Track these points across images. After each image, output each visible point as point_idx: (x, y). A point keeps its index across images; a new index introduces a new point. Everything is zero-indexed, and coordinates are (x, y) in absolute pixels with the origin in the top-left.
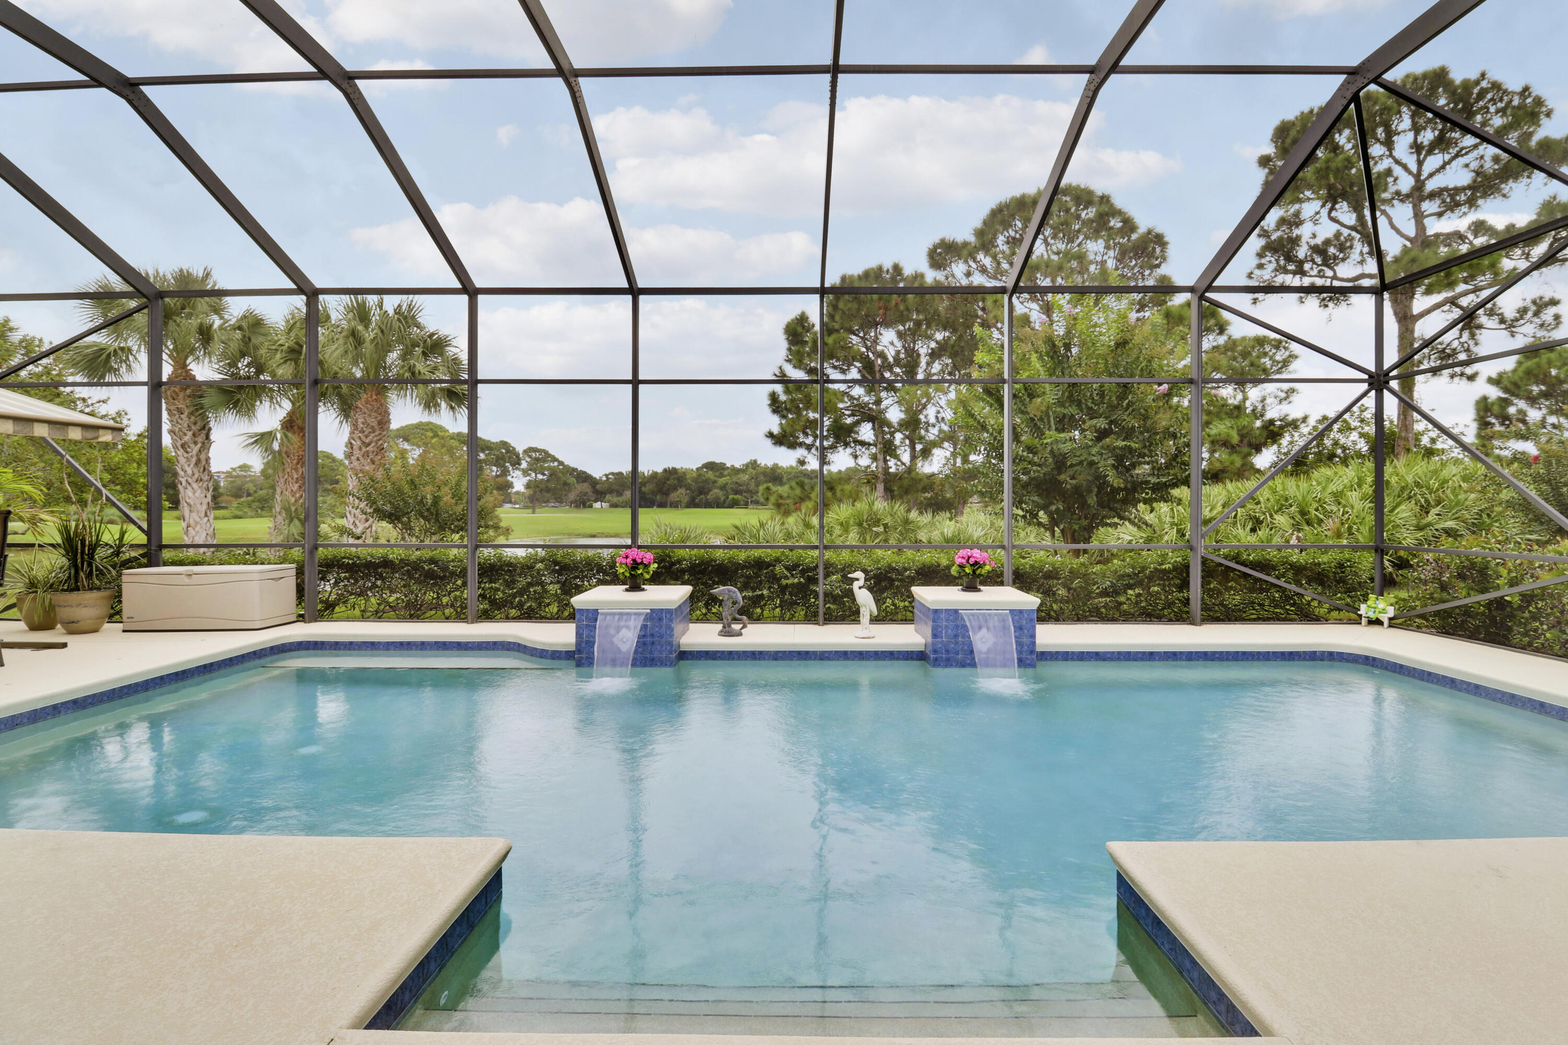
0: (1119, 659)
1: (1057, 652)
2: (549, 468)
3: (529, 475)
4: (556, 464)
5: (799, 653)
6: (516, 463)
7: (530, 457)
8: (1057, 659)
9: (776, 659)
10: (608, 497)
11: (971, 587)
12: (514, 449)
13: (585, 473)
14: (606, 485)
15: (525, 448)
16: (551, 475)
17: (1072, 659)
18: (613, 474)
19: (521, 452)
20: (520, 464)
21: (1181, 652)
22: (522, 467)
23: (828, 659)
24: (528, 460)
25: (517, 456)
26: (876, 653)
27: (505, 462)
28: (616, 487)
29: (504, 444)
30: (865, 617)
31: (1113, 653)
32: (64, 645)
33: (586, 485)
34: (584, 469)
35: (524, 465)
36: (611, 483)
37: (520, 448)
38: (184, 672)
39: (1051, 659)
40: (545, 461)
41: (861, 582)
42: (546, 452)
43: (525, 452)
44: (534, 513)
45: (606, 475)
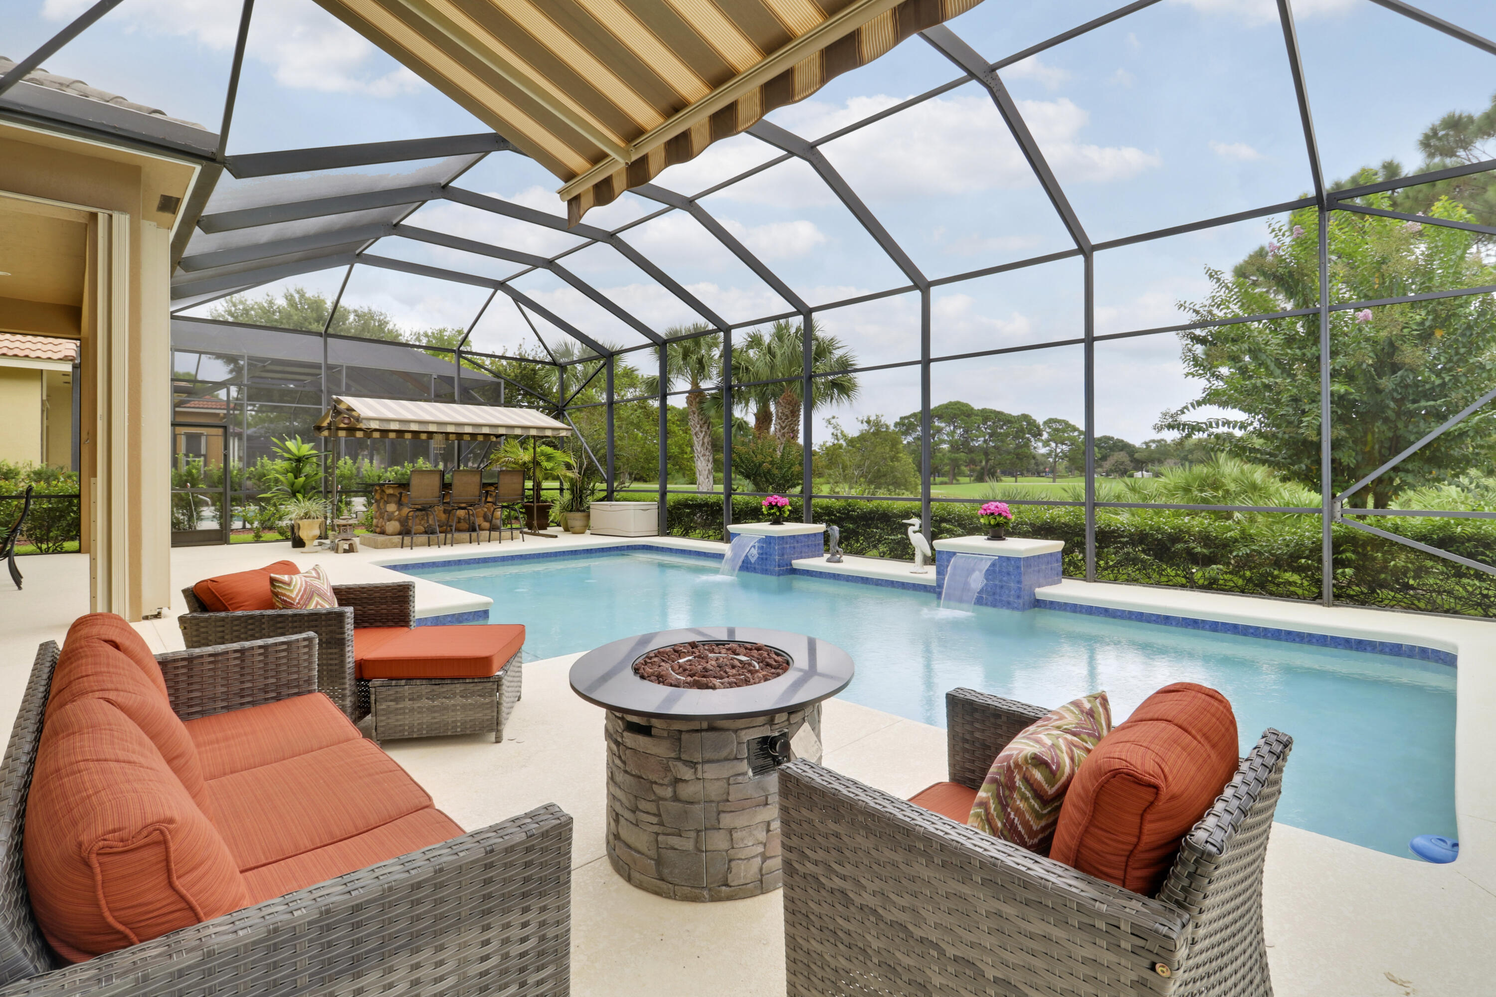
0: (1130, 618)
1: (1065, 604)
2: (1069, 439)
3: (1049, 445)
4: (1076, 434)
5: (862, 578)
6: (1038, 434)
7: (1050, 427)
8: (1065, 610)
9: (847, 581)
10: (1150, 467)
11: (996, 537)
12: (1035, 421)
13: (1122, 441)
14: (1146, 454)
15: (1045, 419)
16: (1072, 444)
17: (1081, 612)
18: (1154, 441)
19: (1041, 423)
20: (1041, 435)
21: (1203, 621)
22: (1043, 438)
23: (881, 585)
24: (1048, 430)
25: (1038, 427)
26: (914, 585)
27: (1024, 434)
28: (1157, 456)
29: (1025, 417)
30: (918, 558)
31: (1124, 611)
32: (556, 537)
33: (1123, 454)
34: (1120, 438)
35: (1045, 436)
36: (1152, 452)
37: (1040, 419)
38: (576, 551)
39: (1060, 609)
40: (1064, 431)
41: (917, 528)
42: (1066, 423)
43: (1045, 423)
44: (1054, 481)
45: (1146, 443)
